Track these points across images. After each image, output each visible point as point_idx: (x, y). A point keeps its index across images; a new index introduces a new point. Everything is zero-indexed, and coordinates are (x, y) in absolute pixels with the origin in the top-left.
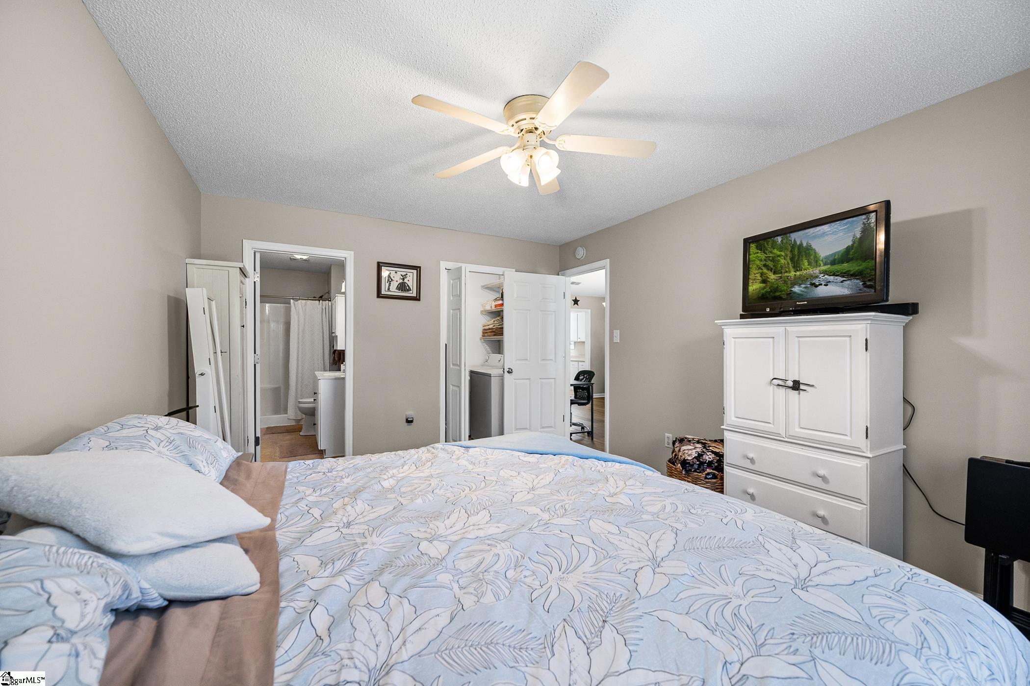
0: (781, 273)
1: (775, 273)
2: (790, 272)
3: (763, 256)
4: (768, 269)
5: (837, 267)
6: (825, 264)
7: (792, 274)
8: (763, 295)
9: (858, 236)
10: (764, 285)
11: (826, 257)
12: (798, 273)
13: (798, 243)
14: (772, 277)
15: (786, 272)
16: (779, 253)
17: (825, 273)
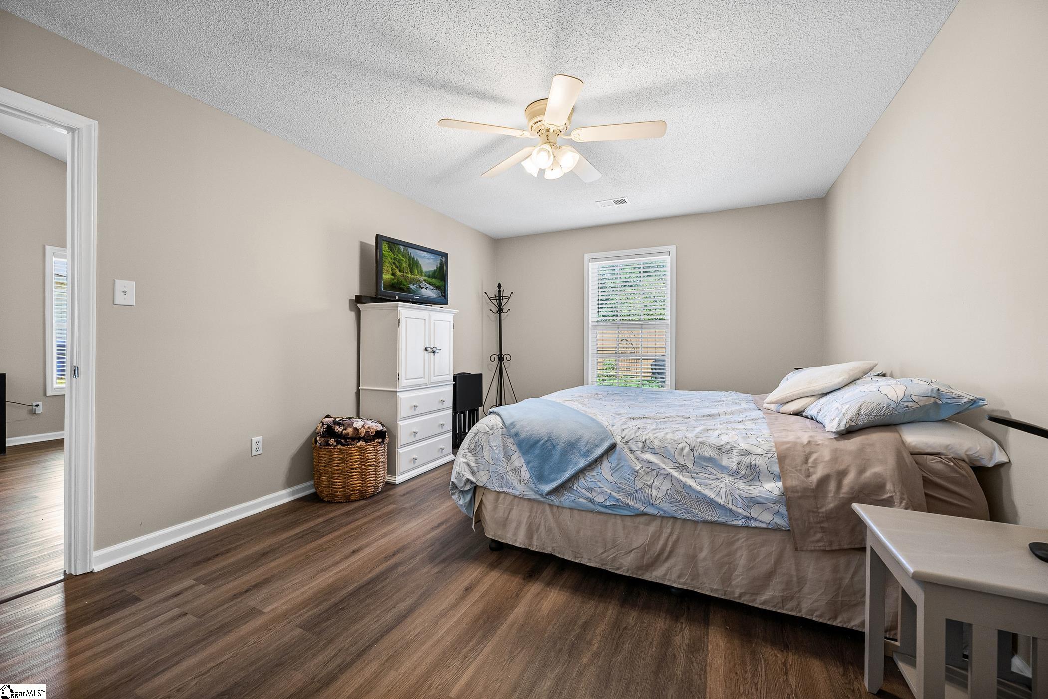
0: (403, 272)
1: (400, 271)
2: (408, 274)
3: (393, 256)
4: (396, 267)
5: (430, 280)
6: (425, 276)
7: (409, 275)
8: (393, 284)
9: (439, 265)
10: (394, 277)
11: (426, 272)
12: (412, 276)
13: (412, 256)
14: (398, 273)
15: (406, 273)
16: (402, 258)
17: (425, 280)
